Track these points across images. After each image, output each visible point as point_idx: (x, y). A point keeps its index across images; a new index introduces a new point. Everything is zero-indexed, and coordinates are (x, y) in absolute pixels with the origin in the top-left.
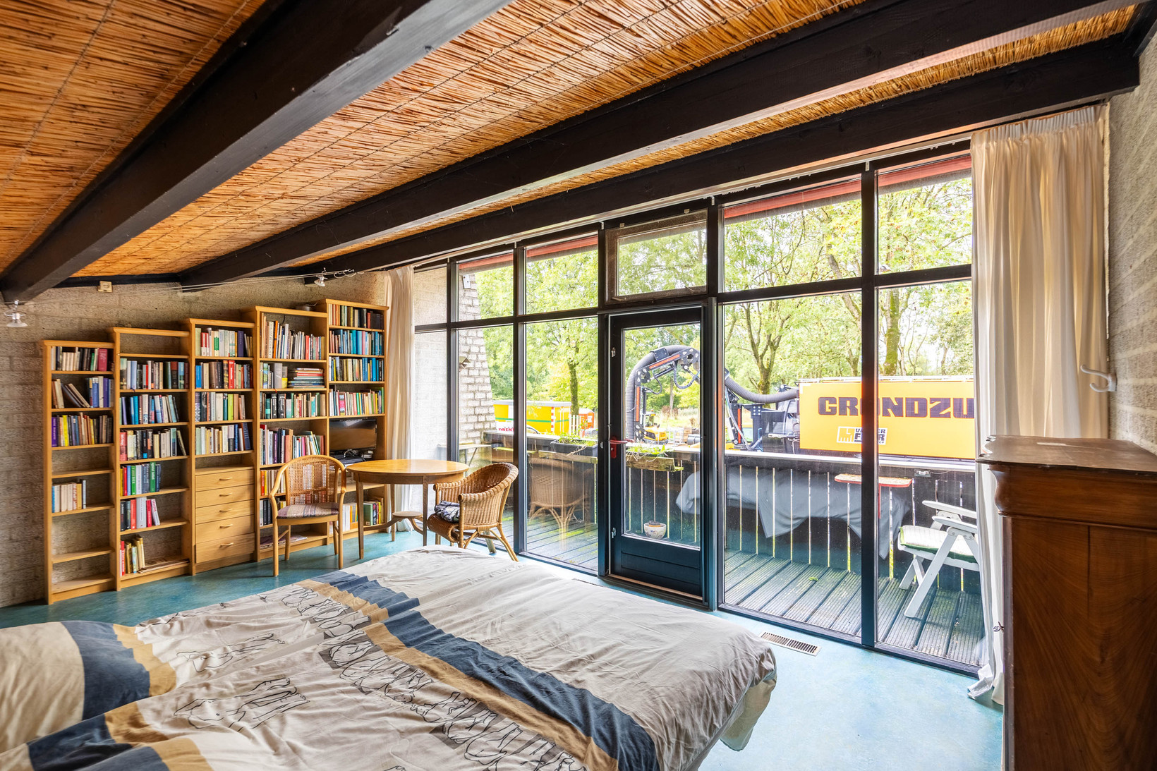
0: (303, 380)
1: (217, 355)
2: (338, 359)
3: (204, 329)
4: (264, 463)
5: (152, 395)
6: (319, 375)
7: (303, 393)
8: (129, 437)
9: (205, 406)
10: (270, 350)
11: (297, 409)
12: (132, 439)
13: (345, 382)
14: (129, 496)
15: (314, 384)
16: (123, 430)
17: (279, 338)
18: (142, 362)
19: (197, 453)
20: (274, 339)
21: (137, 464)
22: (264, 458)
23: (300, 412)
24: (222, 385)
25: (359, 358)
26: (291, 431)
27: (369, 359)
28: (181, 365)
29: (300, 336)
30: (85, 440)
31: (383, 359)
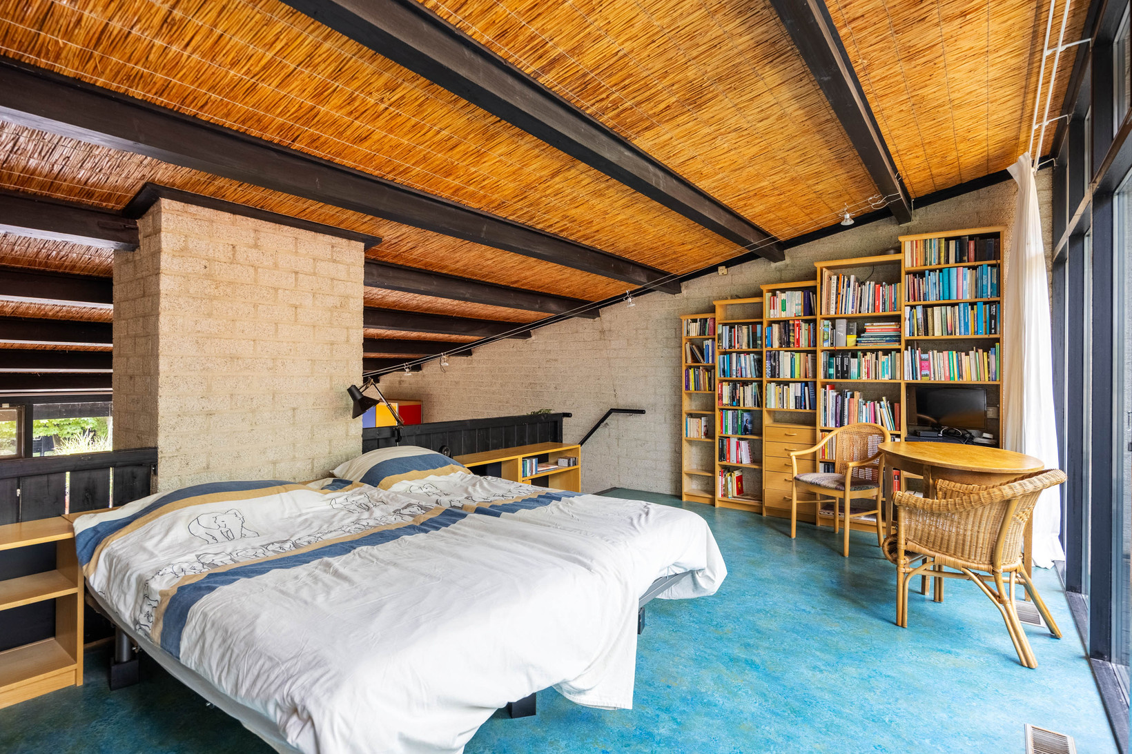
0: (872, 337)
1: (784, 315)
2: (919, 309)
3: (774, 292)
4: (825, 425)
5: (739, 353)
6: (895, 330)
7: (872, 351)
8: (724, 387)
9: (774, 364)
10: (833, 306)
11: (864, 370)
12: (726, 389)
13: (930, 337)
14: (724, 435)
15: (887, 341)
16: (721, 381)
17: (843, 291)
18: (732, 326)
19: (768, 406)
20: (838, 294)
21: (729, 410)
22: (825, 419)
23: (868, 373)
24: (788, 344)
25: (953, 305)
26: (857, 394)
27: (972, 304)
28: (759, 327)
29: (870, 286)
30: (702, 388)
31: (999, 302)
